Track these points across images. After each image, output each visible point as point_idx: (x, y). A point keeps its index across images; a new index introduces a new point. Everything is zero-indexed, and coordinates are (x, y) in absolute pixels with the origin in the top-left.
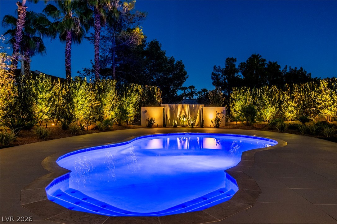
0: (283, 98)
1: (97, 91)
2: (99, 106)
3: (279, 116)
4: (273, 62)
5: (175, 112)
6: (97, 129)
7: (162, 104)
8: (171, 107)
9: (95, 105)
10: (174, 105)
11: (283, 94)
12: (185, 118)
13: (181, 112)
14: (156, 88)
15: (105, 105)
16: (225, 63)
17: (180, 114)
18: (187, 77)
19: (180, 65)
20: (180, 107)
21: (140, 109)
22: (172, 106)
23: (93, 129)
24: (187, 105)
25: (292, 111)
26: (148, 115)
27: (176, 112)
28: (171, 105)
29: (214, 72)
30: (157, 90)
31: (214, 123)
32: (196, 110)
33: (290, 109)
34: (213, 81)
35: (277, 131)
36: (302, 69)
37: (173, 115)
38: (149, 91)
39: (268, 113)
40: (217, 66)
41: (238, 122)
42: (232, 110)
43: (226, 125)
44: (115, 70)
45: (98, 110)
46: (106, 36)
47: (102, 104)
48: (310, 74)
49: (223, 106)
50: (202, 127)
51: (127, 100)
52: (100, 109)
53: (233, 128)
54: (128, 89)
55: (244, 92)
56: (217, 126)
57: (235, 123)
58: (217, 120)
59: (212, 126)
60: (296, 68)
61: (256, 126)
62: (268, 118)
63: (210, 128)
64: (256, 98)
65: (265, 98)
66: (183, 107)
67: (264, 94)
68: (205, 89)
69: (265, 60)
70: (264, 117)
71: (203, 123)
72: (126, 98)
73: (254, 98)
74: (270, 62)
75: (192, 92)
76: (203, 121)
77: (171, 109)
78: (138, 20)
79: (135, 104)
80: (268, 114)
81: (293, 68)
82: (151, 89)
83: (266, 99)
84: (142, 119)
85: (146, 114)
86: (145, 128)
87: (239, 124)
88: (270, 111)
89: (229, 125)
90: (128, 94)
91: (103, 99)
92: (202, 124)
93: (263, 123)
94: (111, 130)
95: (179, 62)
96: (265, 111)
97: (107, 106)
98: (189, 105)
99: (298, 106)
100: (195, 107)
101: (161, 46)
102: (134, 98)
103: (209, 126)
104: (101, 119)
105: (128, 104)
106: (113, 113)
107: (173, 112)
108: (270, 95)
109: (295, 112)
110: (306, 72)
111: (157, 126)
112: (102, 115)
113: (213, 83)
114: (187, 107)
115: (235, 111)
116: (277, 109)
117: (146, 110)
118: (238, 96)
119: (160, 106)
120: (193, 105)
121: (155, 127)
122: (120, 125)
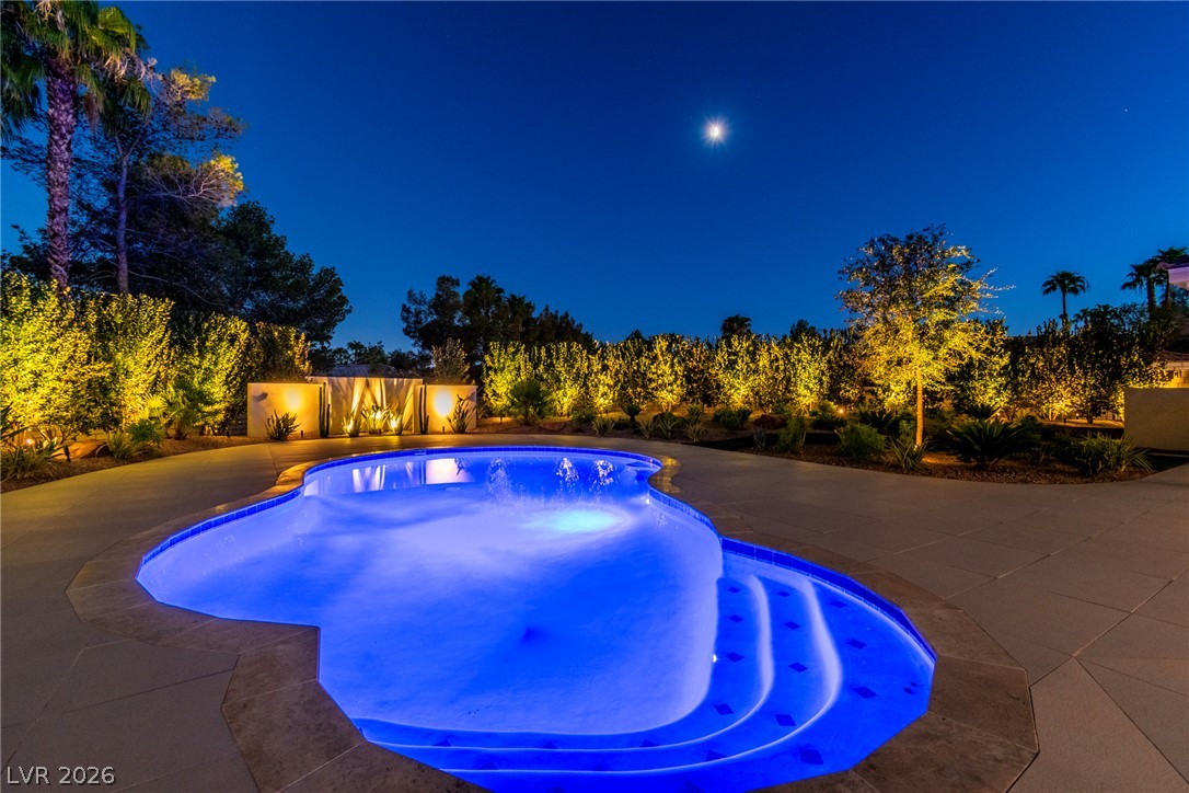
0: (588, 367)
1: (94, 330)
2: (103, 378)
3: (584, 403)
4: (517, 296)
5: (346, 397)
6: (107, 454)
7: (312, 375)
8: (336, 384)
9: (87, 377)
10: (343, 381)
11: (590, 359)
12: (379, 412)
13: (363, 396)
14: (293, 332)
15: (127, 374)
16: (435, 286)
17: (362, 402)
18: (349, 311)
19: (329, 280)
20: (359, 383)
21: (242, 390)
22: (339, 384)
23: (91, 455)
24: (378, 379)
25: (606, 394)
26: (269, 405)
27: (348, 398)
28: (335, 378)
29: (408, 305)
30: (297, 338)
31: (454, 423)
32: (402, 392)
33: (602, 389)
34: (405, 325)
35: (593, 434)
36: (567, 315)
37: (341, 404)
38: (273, 340)
39: (565, 398)
40: (416, 292)
41: (504, 420)
42: (488, 391)
43: (478, 426)
44: (129, 268)
45: (102, 391)
46: (85, 157)
47: (113, 375)
48: (581, 325)
49: (469, 383)
50: (424, 432)
51: (206, 364)
52: (105, 390)
53: (497, 432)
54: (208, 330)
55: (514, 354)
56: (461, 430)
57: (498, 420)
58: (461, 415)
59: (448, 428)
60: (557, 312)
61: (547, 427)
62: (565, 407)
63: (444, 433)
64: (541, 368)
65: (560, 367)
66: (368, 385)
67: (558, 359)
68: (358, 344)
69: (500, 291)
70: (558, 407)
71: (426, 425)
72: (202, 356)
73: (535, 367)
74: (513, 297)
75: (324, 348)
76: (427, 419)
77: (336, 389)
78: (217, 137)
79: (228, 376)
80: (566, 400)
81: (552, 310)
82: (276, 334)
83: (562, 370)
84: (250, 418)
85: (263, 403)
86: (266, 441)
87: (507, 423)
88: (569, 394)
89: (485, 426)
90: (208, 344)
91: (119, 356)
92: (423, 425)
93: (557, 419)
94: (160, 456)
95: (327, 270)
96: (561, 393)
97: (133, 379)
98: (383, 380)
99: (615, 385)
100: (400, 385)
101: (272, 222)
102: (228, 359)
103: (441, 430)
104: (110, 421)
105: (208, 376)
106: (157, 402)
107: (341, 398)
108: (570, 360)
109: (611, 396)
110: (573, 321)
111: (302, 436)
112: (115, 409)
113: (404, 330)
114: (378, 385)
115: (495, 394)
116: (582, 391)
117: (266, 391)
118: (502, 361)
119: (306, 381)
120: (395, 380)
121: (297, 439)
122: (180, 436)
